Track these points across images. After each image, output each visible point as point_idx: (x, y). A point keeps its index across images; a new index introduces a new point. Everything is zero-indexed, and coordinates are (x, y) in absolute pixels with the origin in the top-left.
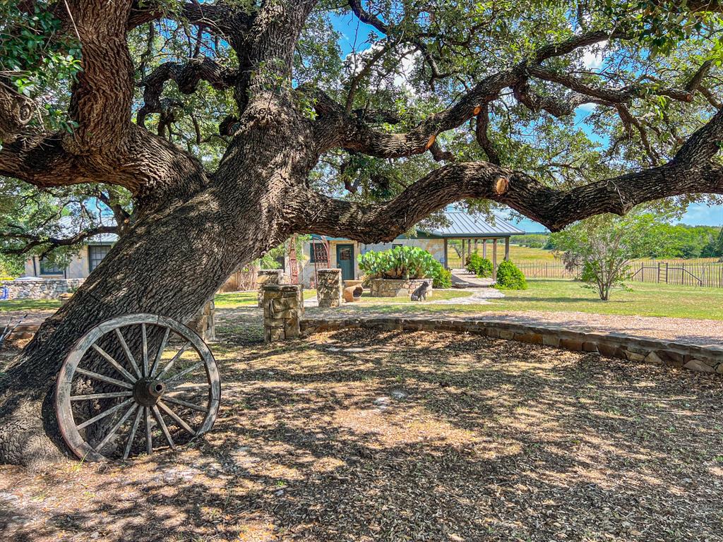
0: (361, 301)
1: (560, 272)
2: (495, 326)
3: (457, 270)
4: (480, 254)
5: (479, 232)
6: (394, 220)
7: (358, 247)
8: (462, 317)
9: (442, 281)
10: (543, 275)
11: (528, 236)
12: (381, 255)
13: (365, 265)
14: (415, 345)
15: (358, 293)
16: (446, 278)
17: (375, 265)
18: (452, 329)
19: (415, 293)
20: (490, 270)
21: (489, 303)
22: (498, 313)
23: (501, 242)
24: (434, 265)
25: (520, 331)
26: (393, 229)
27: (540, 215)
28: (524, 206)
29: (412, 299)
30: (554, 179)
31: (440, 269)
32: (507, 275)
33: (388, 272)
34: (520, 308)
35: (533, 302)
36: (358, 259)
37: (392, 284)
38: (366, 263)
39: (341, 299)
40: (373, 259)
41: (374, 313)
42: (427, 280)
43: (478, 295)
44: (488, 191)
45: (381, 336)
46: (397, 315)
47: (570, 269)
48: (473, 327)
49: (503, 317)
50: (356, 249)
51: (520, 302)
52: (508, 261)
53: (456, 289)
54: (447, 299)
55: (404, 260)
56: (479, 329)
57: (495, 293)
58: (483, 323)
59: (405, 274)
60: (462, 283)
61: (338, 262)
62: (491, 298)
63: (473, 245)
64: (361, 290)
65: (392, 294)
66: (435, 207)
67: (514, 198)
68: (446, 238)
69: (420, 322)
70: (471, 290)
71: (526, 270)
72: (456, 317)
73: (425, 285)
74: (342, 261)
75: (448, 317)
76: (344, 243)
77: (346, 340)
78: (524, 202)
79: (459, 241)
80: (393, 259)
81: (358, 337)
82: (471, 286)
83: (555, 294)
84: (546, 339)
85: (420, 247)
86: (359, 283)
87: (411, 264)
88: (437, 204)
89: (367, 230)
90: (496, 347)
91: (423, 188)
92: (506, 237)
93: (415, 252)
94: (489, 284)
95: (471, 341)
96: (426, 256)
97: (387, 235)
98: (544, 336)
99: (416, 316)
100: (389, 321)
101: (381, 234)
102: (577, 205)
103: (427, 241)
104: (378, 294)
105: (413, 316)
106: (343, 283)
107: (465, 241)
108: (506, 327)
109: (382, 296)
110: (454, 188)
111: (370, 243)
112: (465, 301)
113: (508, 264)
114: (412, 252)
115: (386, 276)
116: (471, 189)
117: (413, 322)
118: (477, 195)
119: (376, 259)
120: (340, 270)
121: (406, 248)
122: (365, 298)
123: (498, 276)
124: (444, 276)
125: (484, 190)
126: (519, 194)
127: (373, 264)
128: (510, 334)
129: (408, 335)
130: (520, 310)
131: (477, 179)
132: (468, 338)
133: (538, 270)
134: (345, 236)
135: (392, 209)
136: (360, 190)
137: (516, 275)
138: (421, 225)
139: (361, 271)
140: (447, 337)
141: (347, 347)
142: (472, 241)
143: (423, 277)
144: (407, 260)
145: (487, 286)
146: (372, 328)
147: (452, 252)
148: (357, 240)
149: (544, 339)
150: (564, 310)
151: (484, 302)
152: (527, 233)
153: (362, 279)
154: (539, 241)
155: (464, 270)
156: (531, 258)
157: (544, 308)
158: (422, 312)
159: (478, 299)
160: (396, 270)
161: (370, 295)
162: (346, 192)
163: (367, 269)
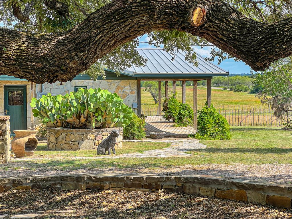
0: (34, 155)
1: (268, 119)
2: (194, 182)
3: (152, 117)
4: (178, 99)
5: (177, 72)
6: (74, 54)
7: (32, 89)
8: (157, 172)
9: (135, 130)
10: (250, 122)
11: (233, 77)
12: (60, 99)
13: (40, 111)
14: (100, 206)
15: (31, 145)
16: (139, 127)
17: (53, 111)
18: (144, 187)
19: (102, 145)
20: (190, 117)
21: (189, 155)
22: (198, 167)
23: (203, 85)
24: (124, 110)
25: (222, 187)
26: (72, 65)
27: (242, 51)
28: (224, 41)
29: (99, 153)
30: (260, 11)
31: (132, 115)
32: (208, 122)
33: (69, 119)
34: (224, 161)
35: (237, 154)
36: (32, 104)
37: (75, 134)
38: (42, 108)
39: (9, 154)
40: (51, 104)
41: (51, 169)
42: (117, 129)
43: (177, 147)
44: (183, 22)
45: (59, 198)
46: (80, 172)
47: (279, 116)
48: (168, 183)
49: (204, 171)
50: (30, 92)
51: (223, 154)
52: (210, 107)
53: (151, 141)
54: (140, 151)
55: (89, 105)
56: (175, 186)
57: (195, 144)
58: (180, 178)
59: (90, 122)
60: (158, 133)
61: (6, 108)
62: (191, 150)
63: (170, 89)
64: (36, 142)
65: (74, 147)
66: (123, 39)
67: (212, 31)
68: (139, 78)
69: (106, 179)
70: (168, 141)
71: (231, 117)
72: (150, 173)
73: (114, 135)
74: (12, 107)
75: (141, 173)
76: (13, 84)
77: (14, 205)
78: (224, 35)
79: (155, 83)
80: (75, 104)
81: (29, 200)
82: (169, 136)
83: (263, 145)
84: (251, 195)
85: (109, 89)
86: (32, 133)
87: (97, 110)
88: (124, 36)
89: (40, 65)
90: (195, 207)
91: (108, 17)
92: (208, 78)
93: (102, 96)
94: (189, 133)
95: (166, 200)
96: (115, 100)
97: (64, 72)
98: (249, 192)
99: (103, 172)
100: (69, 180)
101: (57, 71)
102: (283, 39)
103: (116, 83)
104: (57, 147)
105: (98, 173)
106: (12, 133)
107: (162, 83)
108: (206, 182)
109: (62, 149)
110: (145, 17)
111: (43, 82)
112: (162, 154)
113: (210, 109)
114: (99, 95)
115: (67, 125)
116: (165, 19)
117: (98, 179)
118: (170, 26)
119: (55, 104)
120: (8, 117)
121: (91, 91)
122: (41, 152)
123: (199, 124)
124: (137, 124)
125: (178, 21)
126: (218, 26)
127: (51, 110)
128: (211, 191)
129: (92, 196)
130: (223, 163)
131: (171, 8)
132: (163, 197)
133: (243, 117)
134: (12, 73)
135: (71, 41)
136: (33, 19)
137: (219, 123)
138: (109, 63)
139: (36, 118)
140: (138, 197)
141: (15, 213)
142: (170, 83)
143: (112, 125)
144: (92, 105)
145: (186, 136)
146: (47, 188)
147: (146, 96)
148: (27, 78)
149: (249, 195)
150: (272, 162)
151: (182, 155)
152: (232, 75)
153: (37, 129)
154: (245, 83)
155: (161, 117)
156: (237, 103)
157: (248, 160)
158: (110, 168)
159: (176, 152)
160: (79, 117)
161: (47, 148)
162: (15, 22)
163: (43, 117)
